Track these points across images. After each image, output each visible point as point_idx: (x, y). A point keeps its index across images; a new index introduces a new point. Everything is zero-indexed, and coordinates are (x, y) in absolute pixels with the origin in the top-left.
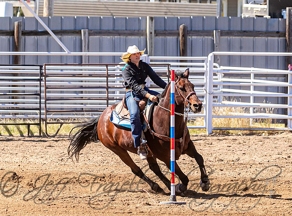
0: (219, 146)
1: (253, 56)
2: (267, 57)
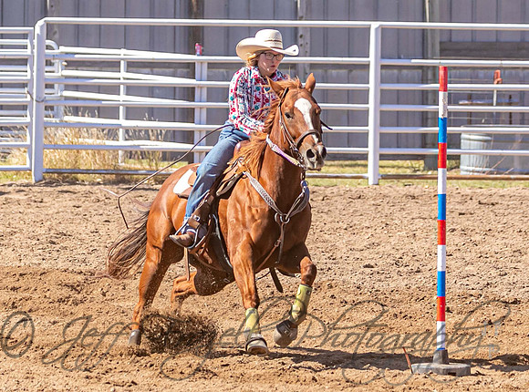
0: (56, 205)
1: (125, 26)
2: (152, 28)
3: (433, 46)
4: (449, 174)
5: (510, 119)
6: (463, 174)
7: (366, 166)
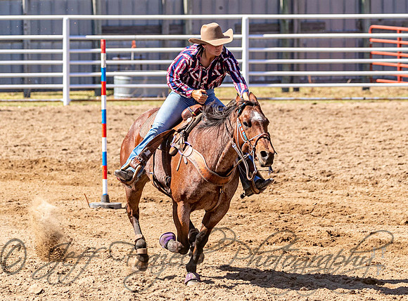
3: (98, 28)
4: (108, 98)
5: (141, 68)
6: (115, 98)
7: (62, 95)
